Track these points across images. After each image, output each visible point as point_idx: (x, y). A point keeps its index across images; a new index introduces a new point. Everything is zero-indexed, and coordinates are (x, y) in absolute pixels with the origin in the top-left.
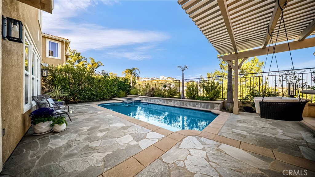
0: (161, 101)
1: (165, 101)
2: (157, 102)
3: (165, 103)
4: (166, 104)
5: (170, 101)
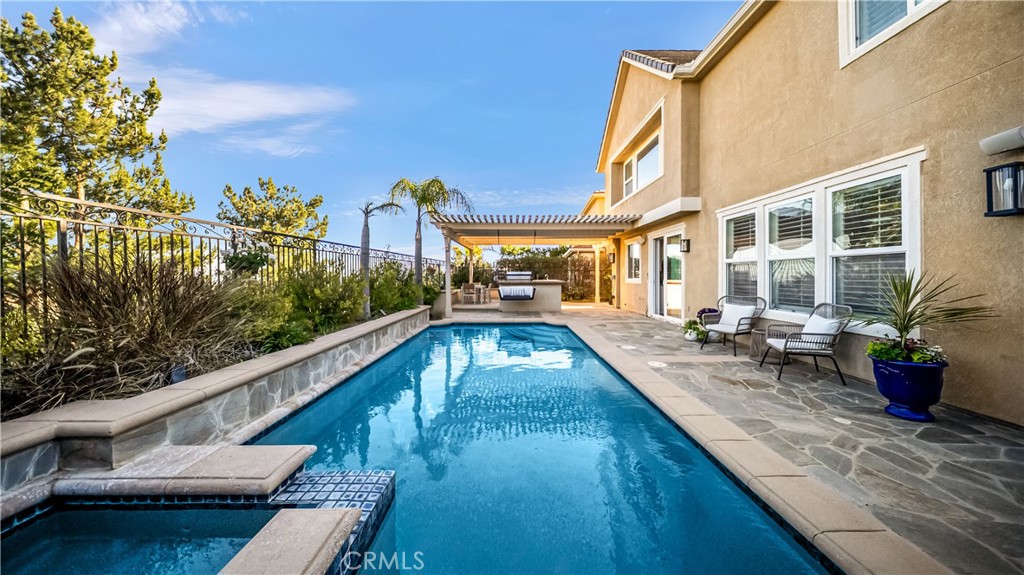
1: (372, 342)
2: (346, 362)
3: (372, 349)
4: (375, 354)
5: (383, 334)
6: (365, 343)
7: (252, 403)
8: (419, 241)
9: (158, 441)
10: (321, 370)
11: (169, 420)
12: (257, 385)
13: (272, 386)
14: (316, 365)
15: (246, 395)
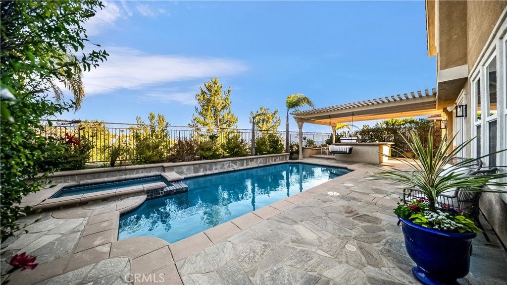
0: (235, 164)
1: (244, 163)
2: (229, 167)
3: (243, 165)
4: (245, 167)
5: (251, 161)
6: (239, 163)
7: (194, 169)
8: (287, 125)
9: (173, 171)
10: (218, 167)
11: (175, 168)
12: (196, 166)
13: (200, 167)
14: (216, 165)
15: (192, 167)
